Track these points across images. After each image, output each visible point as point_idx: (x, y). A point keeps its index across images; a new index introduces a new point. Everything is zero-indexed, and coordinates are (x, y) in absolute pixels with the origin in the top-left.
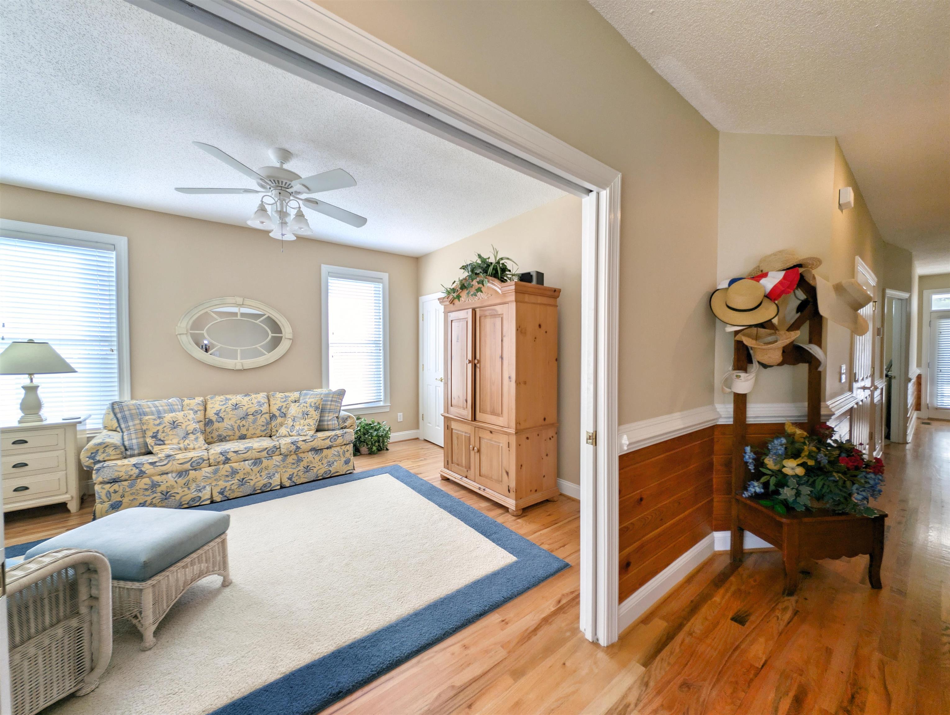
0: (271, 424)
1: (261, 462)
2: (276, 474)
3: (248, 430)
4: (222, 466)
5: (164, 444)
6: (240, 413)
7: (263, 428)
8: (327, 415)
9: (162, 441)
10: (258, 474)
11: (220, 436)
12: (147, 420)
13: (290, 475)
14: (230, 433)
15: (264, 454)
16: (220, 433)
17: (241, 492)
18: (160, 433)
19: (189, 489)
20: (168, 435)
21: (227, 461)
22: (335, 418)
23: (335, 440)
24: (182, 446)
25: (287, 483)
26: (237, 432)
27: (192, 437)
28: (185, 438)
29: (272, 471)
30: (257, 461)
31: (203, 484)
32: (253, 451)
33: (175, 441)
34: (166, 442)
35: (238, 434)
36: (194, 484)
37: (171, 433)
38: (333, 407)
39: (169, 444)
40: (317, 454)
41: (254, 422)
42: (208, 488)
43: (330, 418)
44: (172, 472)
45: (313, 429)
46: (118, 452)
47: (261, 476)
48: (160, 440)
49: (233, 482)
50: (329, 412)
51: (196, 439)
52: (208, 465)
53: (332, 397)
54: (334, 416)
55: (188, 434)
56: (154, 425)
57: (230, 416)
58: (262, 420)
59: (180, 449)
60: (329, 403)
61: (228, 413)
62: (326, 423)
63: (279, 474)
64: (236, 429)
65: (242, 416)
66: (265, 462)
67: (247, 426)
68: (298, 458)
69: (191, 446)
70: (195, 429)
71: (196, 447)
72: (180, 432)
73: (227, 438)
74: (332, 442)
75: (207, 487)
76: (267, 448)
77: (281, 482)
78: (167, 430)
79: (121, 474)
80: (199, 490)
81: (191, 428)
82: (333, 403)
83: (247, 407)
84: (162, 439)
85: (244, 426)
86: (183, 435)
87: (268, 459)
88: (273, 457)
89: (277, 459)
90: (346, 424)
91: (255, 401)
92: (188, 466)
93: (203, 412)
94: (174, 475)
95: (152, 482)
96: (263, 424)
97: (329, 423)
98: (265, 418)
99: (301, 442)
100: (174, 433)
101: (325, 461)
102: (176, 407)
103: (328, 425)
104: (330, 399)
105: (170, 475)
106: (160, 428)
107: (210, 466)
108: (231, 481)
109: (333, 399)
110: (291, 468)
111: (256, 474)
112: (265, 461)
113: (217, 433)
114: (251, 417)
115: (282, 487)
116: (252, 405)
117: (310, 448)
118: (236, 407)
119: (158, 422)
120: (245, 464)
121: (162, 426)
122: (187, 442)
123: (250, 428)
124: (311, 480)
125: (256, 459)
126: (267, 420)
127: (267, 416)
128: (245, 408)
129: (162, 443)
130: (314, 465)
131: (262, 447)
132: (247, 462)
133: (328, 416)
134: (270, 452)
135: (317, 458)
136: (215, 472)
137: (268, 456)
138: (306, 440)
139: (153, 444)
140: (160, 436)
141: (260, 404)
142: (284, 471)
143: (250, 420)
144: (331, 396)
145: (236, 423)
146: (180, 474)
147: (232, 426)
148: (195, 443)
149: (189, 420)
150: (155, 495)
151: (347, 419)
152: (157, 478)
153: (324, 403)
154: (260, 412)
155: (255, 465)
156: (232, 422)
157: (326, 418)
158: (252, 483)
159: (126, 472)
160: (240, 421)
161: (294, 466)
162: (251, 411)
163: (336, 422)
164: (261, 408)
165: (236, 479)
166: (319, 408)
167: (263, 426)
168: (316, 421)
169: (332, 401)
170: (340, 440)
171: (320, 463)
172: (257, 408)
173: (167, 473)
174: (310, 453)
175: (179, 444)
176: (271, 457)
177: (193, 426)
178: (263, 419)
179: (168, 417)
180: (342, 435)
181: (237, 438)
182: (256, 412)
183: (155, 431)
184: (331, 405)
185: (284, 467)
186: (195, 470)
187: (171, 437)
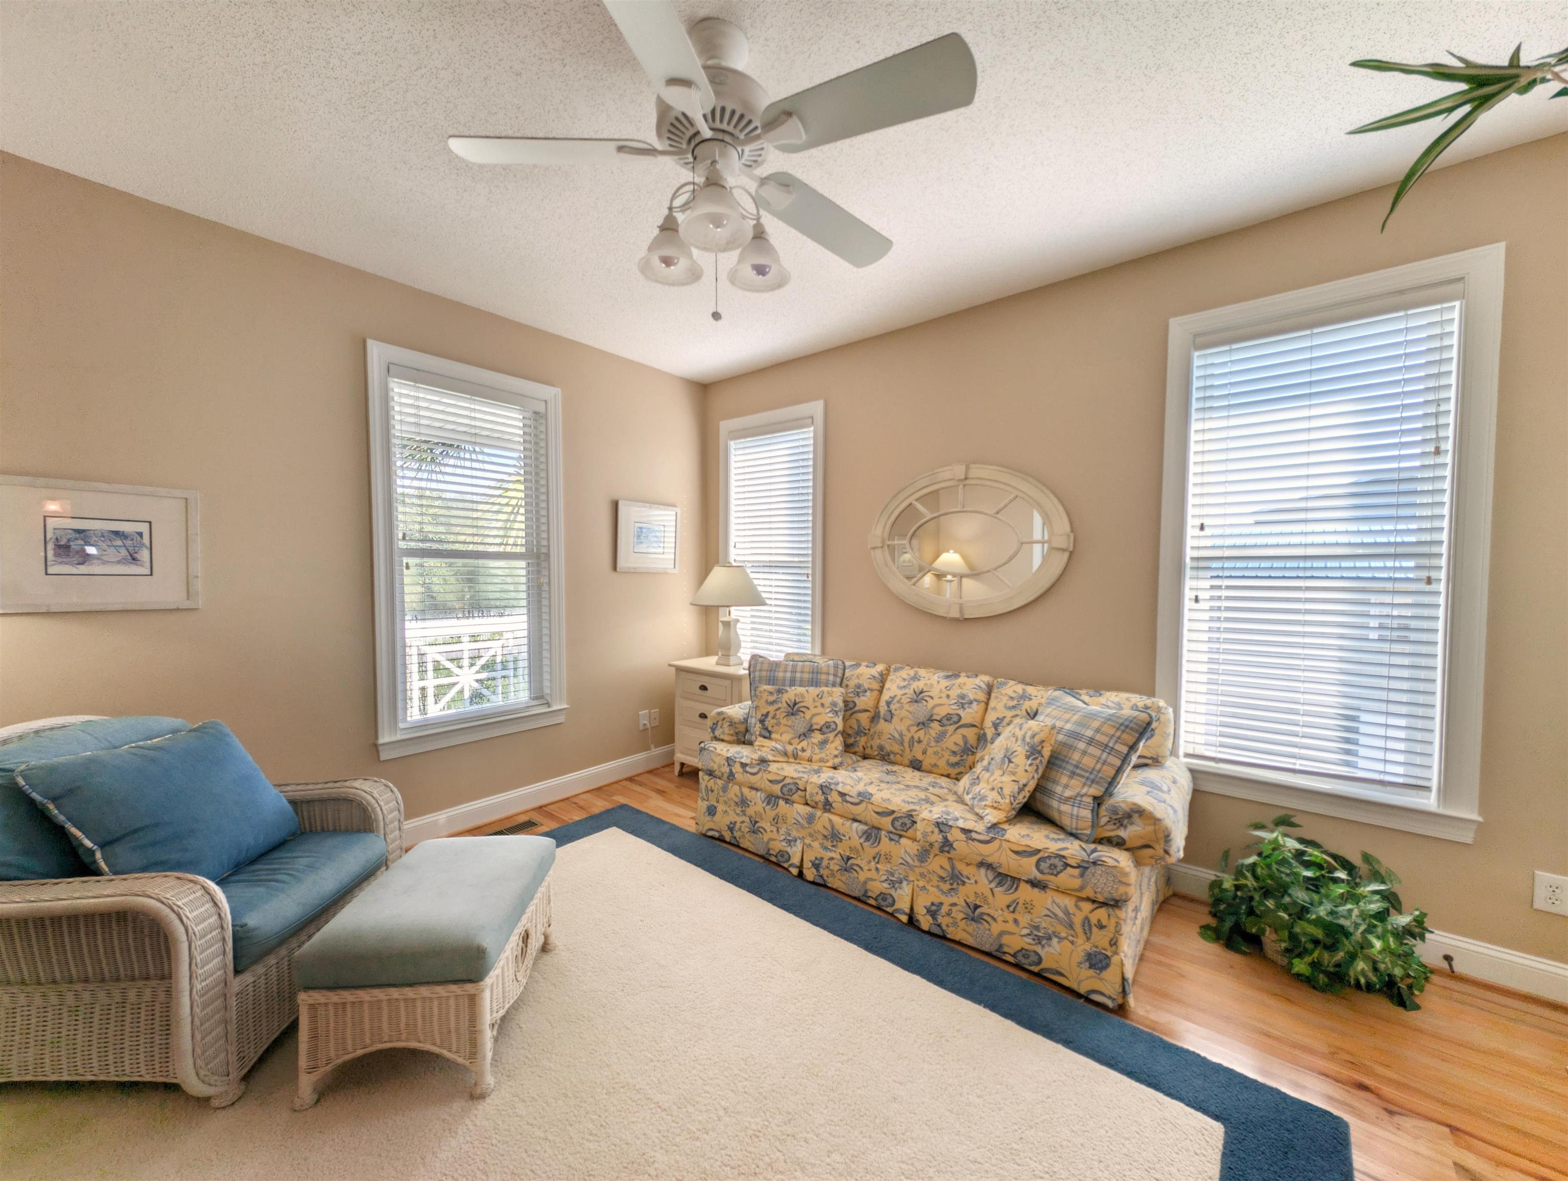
0: (973, 753)
1: (878, 840)
2: (905, 883)
3: (924, 753)
4: (819, 813)
5: (769, 738)
6: (922, 711)
7: (954, 759)
8: (1064, 780)
9: (770, 732)
10: (873, 863)
11: (881, 748)
12: (761, 692)
13: (933, 904)
14: (896, 748)
15: (886, 822)
16: (883, 743)
17: (844, 883)
18: (769, 718)
19: (778, 831)
20: (779, 724)
21: (827, 806)
22: (1090, 800)
23: (1054, 871)
24: (790, 749)
25: (925, 922)
26: (907, 750)
27: (817, 737)
28: (804, 736)
29: (900, 872)
30: (872, 834)
31: (795, 833)
32: (870, 806)
33: (786, 737)
34: (773, 736)
35: (908, 756)
36: (785, 826)
37: (784, 721)
38: (1088, 762)
39: (776, 740)
40: (1000, 884)
41: (940, 737)
42: (799, 845)
43: (1068, 793)
44: (761, 790)
45: (1008, 808)
46: (732, 732)
47: (877, 869)
48: (767, 729)
49: (832, 855)
50: (1073, 773)
51: (824, 743)
52: (803, 801)
53: (1098, 731)
54: (1084, 790)
55: (811, 730)
56: (767, 701)
57: (904, 713)
58: (954, 739)
59: (785, 754)
60: (1082, 745)
61: (902, 708)
62: (1055, 804)
63: (911, 887)
64: (906, 744)
65: (921, 720)
66: (886, 845)
67: (925, 742)
68: (953, 868)
69: (807, 754)
70: (827, 725)
71: (815, 758)
72: (799, 723)
73: (892, 756)
74: (1042, 872)
75: (799, 841)
76: (893, 812)
77: (912, 909)
78: (780, 715)
79: (715, 767)
80: (789, 841)
81: (819, 721)
82: (1091, 750)
83: (936, 701)
84: (770, 728)
85: (919, 741)
86: (802, 731)
87: (891, 839)
88: (903, 840)
89: (907, 847)
90: (1122, 833)
91: (954, 693)
92: (776, 789)
93: (876, 693)
94: (763, 796)
95: (742, 794)
96: (955, 749)
97: (1065, 808)
98: (964, 737)
99: (959, 831)
100: (790, 723)
101: (1024, 919)
102: (823, 677)
103: (1060, 812)
104: (1089, 733)
105: (759, 793)
106: (771, 709)
107: (807, 804)
108: (831, 851)
109: (1098, 737)
110: (938, 887)
111: (870, 862)
112: (885, 840)
113: (878, 741)
114: (935, 725)
115: (912, 922)
116: (944, 700)
117: (980, 859)
118: (919, 697)
119: (771, 698)
120: (851, 827)
121: (776, 706)
122: (804, 744)
123: (930, 751)
124: (984, 949)
125: (874, 827)
126: (966, 743)
127: (971, 734)
128: (931, 703)
129: (767, 735)
130: (991, 912)
131: (885, 805)
132: (855, 825)
133: (1066, 786)
134: (897, 824)
135: (1002, 897)
136: (810, 819)
137: (891, 829)
138: (970, 831)
139: (758, 733)
140: (769, 722)
141: (963, 702)
142: (921, 884)
143: (933, 733)
144: (1096, 724)
145: (909, 731)
146: (771, 799)
147: (901, 735)
148: (817, 751)
149: (822, 705)
150: (744, 818)
151: (1128, 816)
152: (746, 791)
153: (1071, 741)
154: (955, 719)
155: (867, 839)
156: (902, 727)
157: (1059, 789)
158: (862, 876)
159: (719, 766)
160: (915, 728)
161: (946, 887)
162: (941, 712)
163: (1087, 814)
164: (961, 712)
165: (838, 850)
166: (1040, 752)
167: (954, 753)
168: (1021, 790)
169: (1091, 741)
170: (1069, 879)
171: (1010, 917)
172: (952, 709)
173: (757, 790)
174: (983, 871)
175: (790, 743)
176: (901, 836)
177: (825, 717)
178: (957, 738)
179: (792, 693)
180: (1083, 867)
181: (907, 762)
182: (948, 717)
183: (764, 712)
184: (1084, 753)
185: (922, 875)
186: (787, 801)
187: (783, 728)
